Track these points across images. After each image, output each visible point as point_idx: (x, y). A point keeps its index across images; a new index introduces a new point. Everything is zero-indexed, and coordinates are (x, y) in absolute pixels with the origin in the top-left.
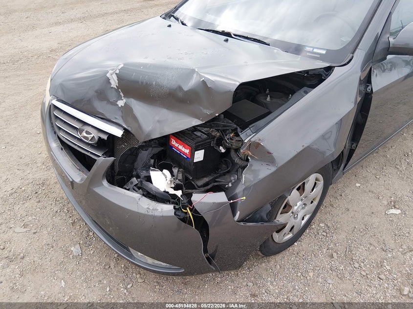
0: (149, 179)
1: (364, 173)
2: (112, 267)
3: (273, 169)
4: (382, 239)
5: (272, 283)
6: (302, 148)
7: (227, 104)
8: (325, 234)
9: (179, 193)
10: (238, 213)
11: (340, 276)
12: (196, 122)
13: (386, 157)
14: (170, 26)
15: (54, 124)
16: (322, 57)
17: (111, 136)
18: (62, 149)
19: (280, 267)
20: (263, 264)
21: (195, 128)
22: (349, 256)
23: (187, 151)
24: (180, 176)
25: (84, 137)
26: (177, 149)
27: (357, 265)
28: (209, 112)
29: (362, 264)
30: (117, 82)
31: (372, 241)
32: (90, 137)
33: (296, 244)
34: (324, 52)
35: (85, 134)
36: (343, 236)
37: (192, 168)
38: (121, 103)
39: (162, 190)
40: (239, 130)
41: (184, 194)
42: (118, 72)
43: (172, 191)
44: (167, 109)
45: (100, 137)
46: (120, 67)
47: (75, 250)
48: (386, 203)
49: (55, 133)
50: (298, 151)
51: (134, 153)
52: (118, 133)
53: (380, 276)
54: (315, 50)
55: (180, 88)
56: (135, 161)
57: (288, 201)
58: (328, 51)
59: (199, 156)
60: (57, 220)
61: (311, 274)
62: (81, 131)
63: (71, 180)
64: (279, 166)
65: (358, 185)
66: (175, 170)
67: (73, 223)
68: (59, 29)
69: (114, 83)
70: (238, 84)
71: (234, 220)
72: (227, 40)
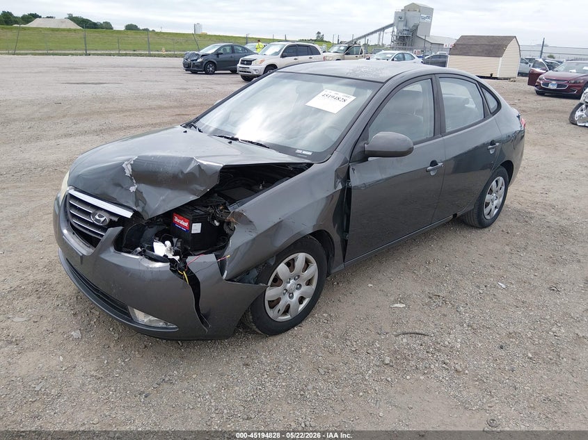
0: (152, 250)
1: (380, 276)
2: (112, 346)
3: (254, 235)
4: (380, 326)
5: (266, 357)
6: (279, 220)
7: (215, 182)
8: (326, 321)
9: (177, 258)
10: (226, 272)
11: (330, 351)
12: (192, 198)
13: (407, 264)
14: (186, 132)
15: (68, 212)
16: (308, 157)
17: (122, 218)
18: (74, 234)
19: (277, 345)
20: (261, 343)
21: (191, 203)
22: (344, 338)
23: (186, 224)
24: (179, 244)
25: (96, 220)
26: (179, 224)
27: (349, 343)
28: (203, 189)
29: (354, 343)
30: (131, 170)
31: (370, 327)
32: (102, 219)
33: (296, 328)
34: (310, 153)
35: (97, 217)
36: (343, 323)
37: (190, 238)
38: (133, 189)
39: (162, 255)
40: (227, 204)
41: (180, 259)
42: (132, 162)
43: (170, 256)
44: (172, 189)
45: (111, 220)
46: (134, 159)
47: (76, 334)
48: (392, 299)
49: (68, 221)
50: (276, 222)
51: (140, 230)
52: (128, 214)
53: (368, 351)
54: (304, 152)
55: (182, 172)
56: (141, 237)
57: (277, 273)
58: (313, 152)
59: (197, 228)
60: (58, 312)
61: (304, 350)
62: (94, 215)
63: (81, 255)
64: (259, 232)
65: (370, 285)
66: (175, 240)
67: (75, 315)
68: (70, 141)
69: (128, 172)
70: (222, 166)
71: (222, 279)
72: (230, 142)
